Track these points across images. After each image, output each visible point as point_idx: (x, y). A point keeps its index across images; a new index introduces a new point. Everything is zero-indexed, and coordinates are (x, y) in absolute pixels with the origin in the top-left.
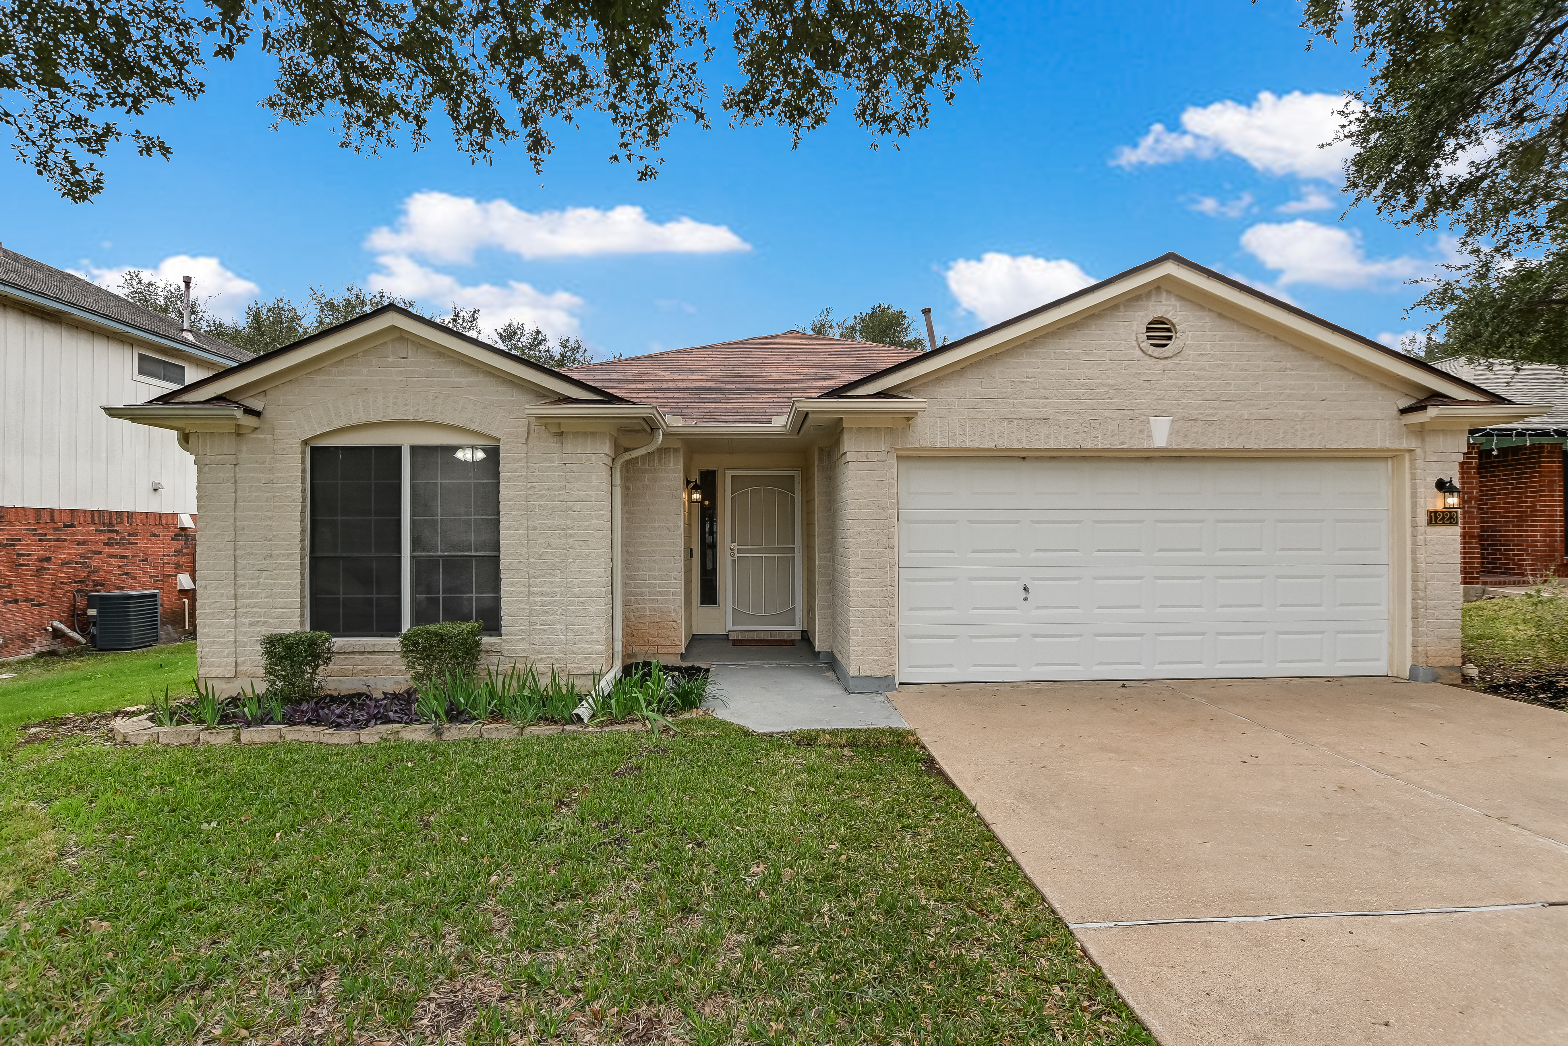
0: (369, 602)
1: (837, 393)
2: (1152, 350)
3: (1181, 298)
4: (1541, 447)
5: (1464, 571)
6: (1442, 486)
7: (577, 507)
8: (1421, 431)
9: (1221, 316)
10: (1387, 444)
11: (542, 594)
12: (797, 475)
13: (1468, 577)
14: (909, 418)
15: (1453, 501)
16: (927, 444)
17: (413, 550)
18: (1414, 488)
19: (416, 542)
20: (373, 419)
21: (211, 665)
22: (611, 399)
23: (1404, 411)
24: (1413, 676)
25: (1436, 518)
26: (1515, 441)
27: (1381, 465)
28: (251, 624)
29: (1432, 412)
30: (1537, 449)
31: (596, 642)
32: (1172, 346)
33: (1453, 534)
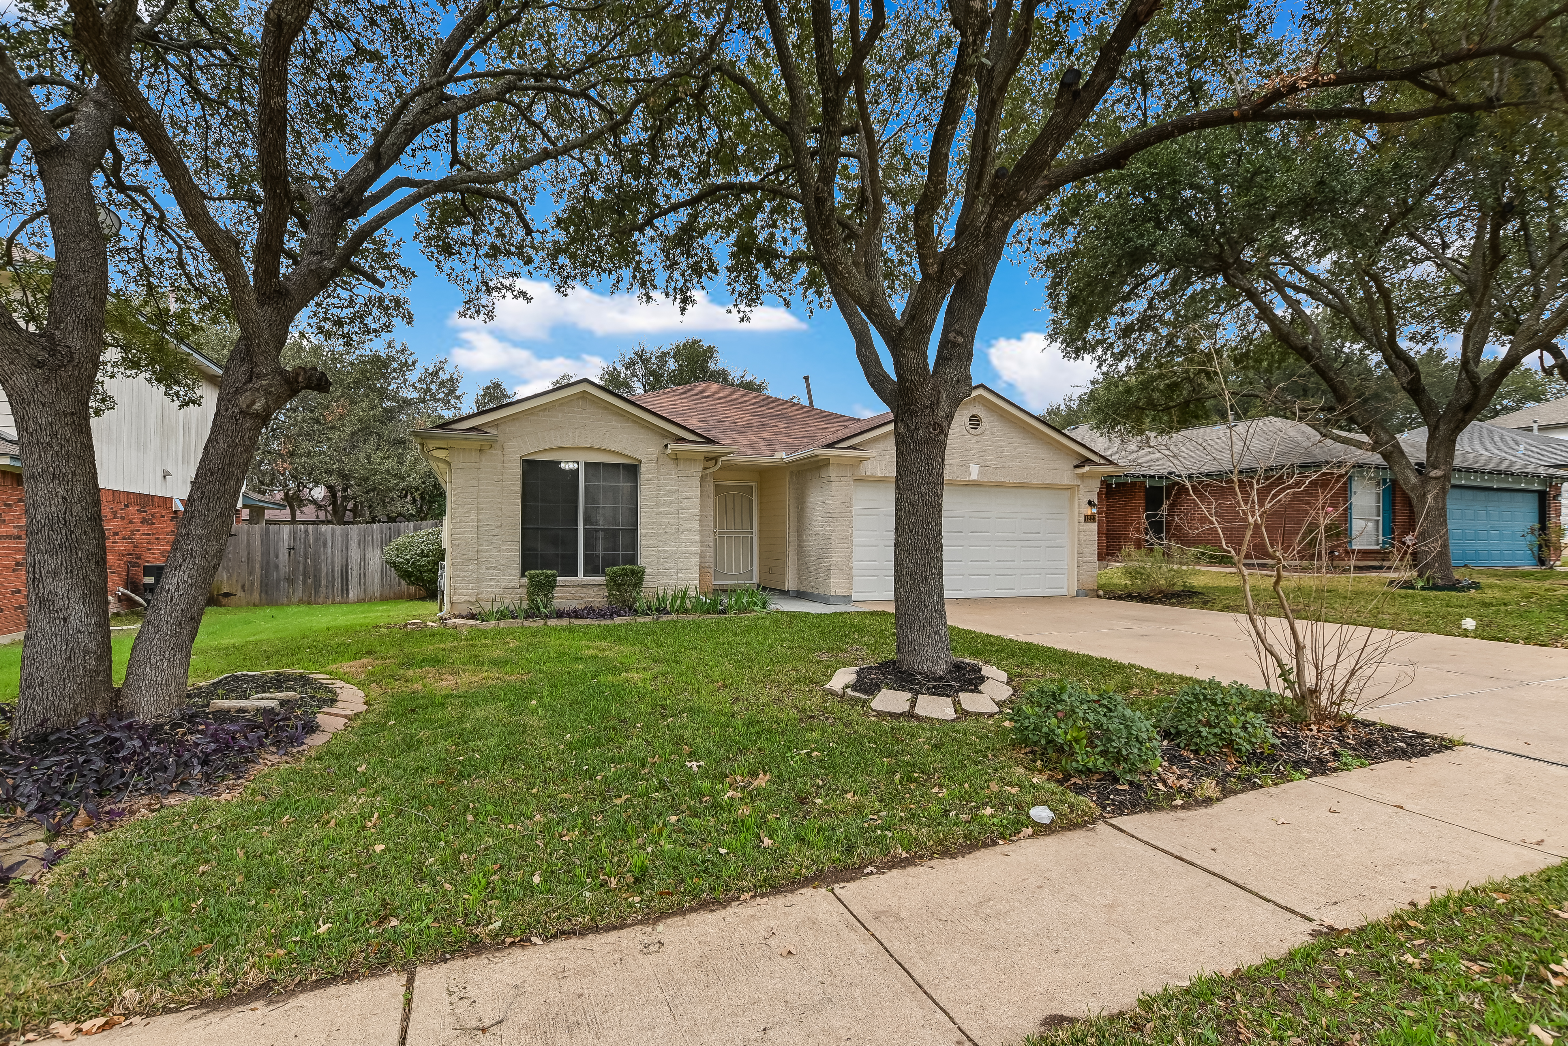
0: (557, 555)
1: (830, 446)
2: (971, 431)
3: (984, 405)
4: (1135, 483)
5: (1099, 554)
6: (1090, 503)
7: (685, 501)
8: (1082, 477)
9: (1001, 416)
10: (1069, 482)
11: (665, 551)
12: (755, 485)
13: (1100, 558)
14: (862, 460)
15: (1094, 510)
16: (869, 473)
17: (585, 524)
18: (1079, 504)
19: (587, 520)
20: (565, 445)
21: (461, 594)
22: (709, 441)
23: (1076, 467)
24: (1077, 595)
25: (1089, 519)
26: (1123, 480)
27: (1065, 492)
28: (487, 569)
29: (1087, 468)
30: (1134, 484)
31: (695, 579)
32: (980, 429)
33: (1094, 526)
